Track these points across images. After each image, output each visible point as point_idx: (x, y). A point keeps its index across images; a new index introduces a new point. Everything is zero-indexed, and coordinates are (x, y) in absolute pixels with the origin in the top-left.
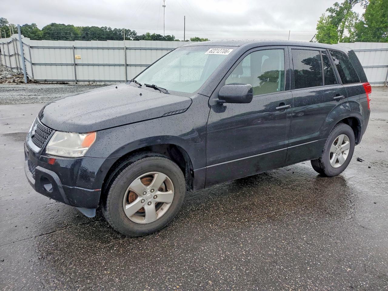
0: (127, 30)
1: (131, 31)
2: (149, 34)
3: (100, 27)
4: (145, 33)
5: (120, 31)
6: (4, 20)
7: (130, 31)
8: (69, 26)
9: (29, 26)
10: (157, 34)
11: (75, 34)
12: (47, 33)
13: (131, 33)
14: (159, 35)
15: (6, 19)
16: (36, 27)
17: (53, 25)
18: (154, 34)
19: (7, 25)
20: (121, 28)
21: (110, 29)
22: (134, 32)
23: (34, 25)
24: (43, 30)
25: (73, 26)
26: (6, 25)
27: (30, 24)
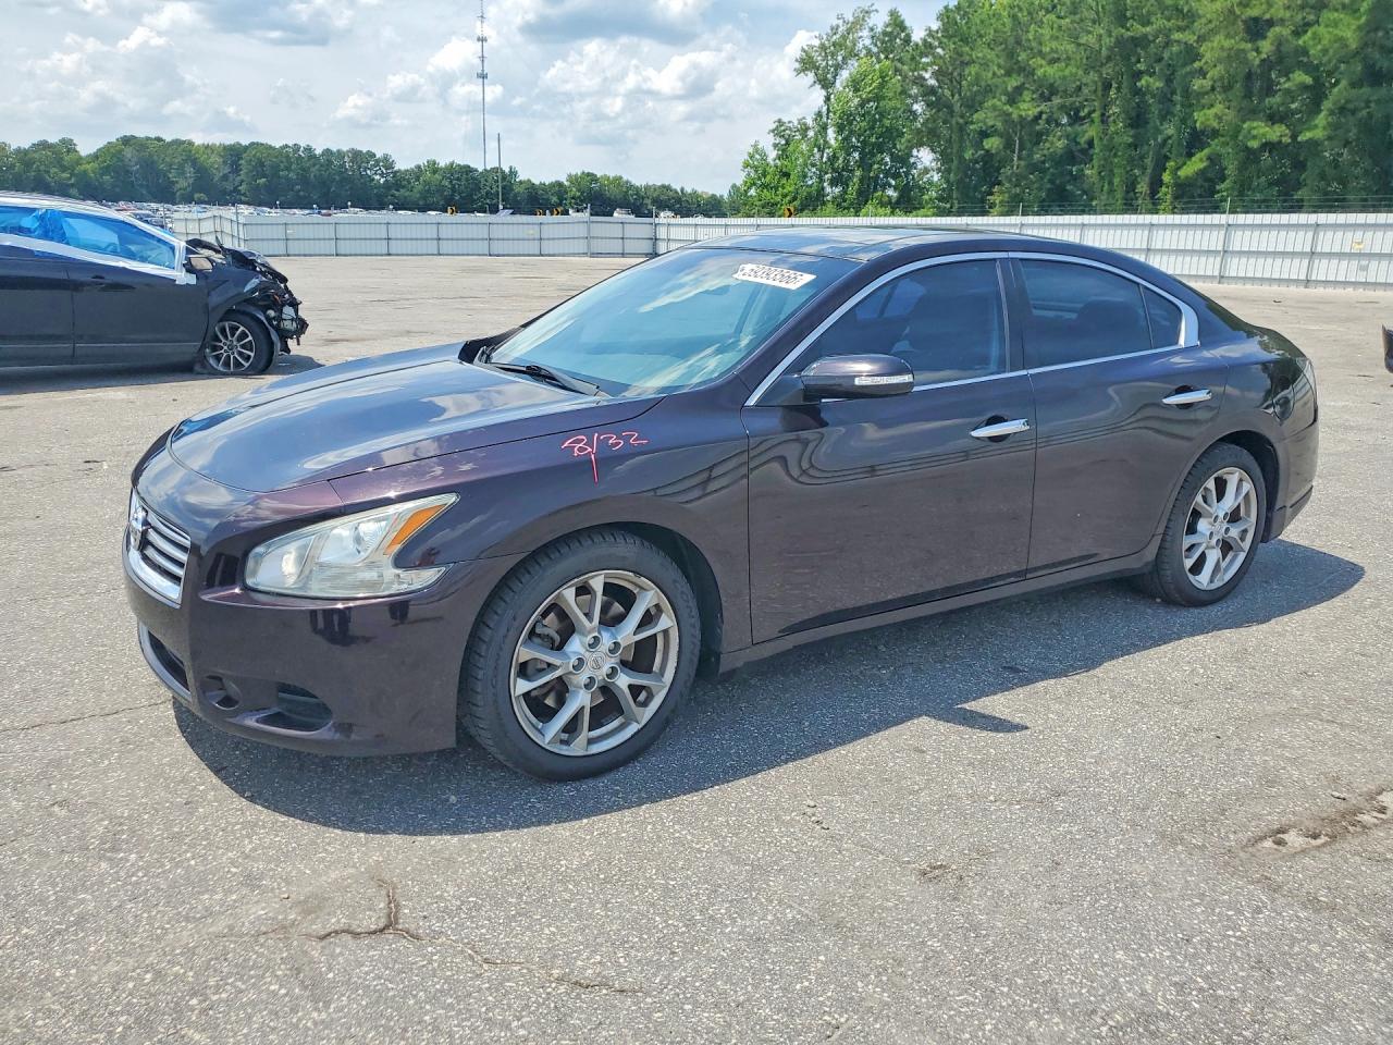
0: (364, 152)
1: (378, 157)
2: (434, 163)
3: (277, 144)
4: (422, 162)
5: (340, 154)
7: (373, 155)
8: (177, 143)
9: (53, 146)
10: (459, 166)
11: (202, 173)
12: (109, 166)
13: (377, 161)
16: (76, 152)
17: (127, 141)
20: (345, 148)
21: (308, 149)
22: (386, 158)
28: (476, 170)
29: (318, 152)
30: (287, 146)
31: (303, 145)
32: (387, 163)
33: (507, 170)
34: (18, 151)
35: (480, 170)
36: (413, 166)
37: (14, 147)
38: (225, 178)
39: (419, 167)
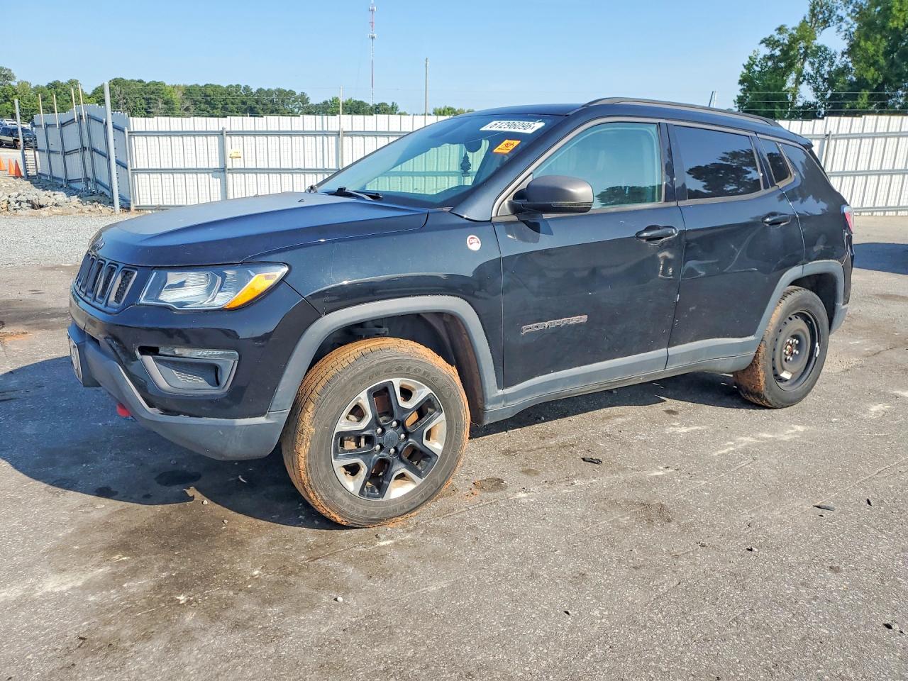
0: (287, 90)
1: (297, 94)
3: (224, 85)
7: (294, 93)
20: (273, 88)
21: (247, 89)
28: (368, 105)
29: (254, 90)
30: (231, 86)
31: (243, 86)
33: (390, 105)
35: (371, 105)
36: (322, 102)
39: (326, 103)
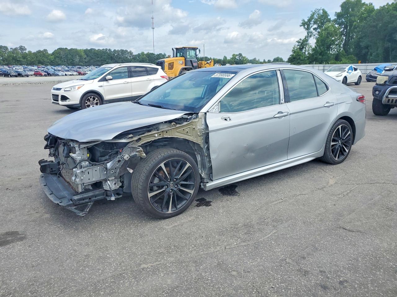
2: (143, 52)
4: (140, 52)
5: (118, 51)
6: (23, 47)
8: (71, 49)
9: (42, 51)
10: (150, 53)
11: (81, 56)
12: (57, 56)
13: (128, 53)
14: (153, 53)
15: (24, 47)
16: (48, 53)
17: (60, 49)
18: (148, 53)
19: (27, 52)
22: (130, 52)
23: (45, 50)
24: (53, 54)
25: (76, 49)
26: (25, 52)
27: (42, 50)
32: (131, 53)
34: (34, 53)
37: (33, 52)
38: (85, 59)
